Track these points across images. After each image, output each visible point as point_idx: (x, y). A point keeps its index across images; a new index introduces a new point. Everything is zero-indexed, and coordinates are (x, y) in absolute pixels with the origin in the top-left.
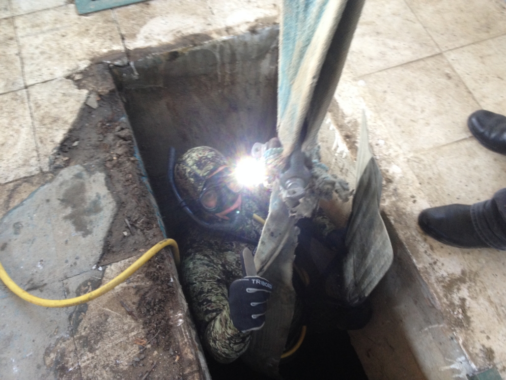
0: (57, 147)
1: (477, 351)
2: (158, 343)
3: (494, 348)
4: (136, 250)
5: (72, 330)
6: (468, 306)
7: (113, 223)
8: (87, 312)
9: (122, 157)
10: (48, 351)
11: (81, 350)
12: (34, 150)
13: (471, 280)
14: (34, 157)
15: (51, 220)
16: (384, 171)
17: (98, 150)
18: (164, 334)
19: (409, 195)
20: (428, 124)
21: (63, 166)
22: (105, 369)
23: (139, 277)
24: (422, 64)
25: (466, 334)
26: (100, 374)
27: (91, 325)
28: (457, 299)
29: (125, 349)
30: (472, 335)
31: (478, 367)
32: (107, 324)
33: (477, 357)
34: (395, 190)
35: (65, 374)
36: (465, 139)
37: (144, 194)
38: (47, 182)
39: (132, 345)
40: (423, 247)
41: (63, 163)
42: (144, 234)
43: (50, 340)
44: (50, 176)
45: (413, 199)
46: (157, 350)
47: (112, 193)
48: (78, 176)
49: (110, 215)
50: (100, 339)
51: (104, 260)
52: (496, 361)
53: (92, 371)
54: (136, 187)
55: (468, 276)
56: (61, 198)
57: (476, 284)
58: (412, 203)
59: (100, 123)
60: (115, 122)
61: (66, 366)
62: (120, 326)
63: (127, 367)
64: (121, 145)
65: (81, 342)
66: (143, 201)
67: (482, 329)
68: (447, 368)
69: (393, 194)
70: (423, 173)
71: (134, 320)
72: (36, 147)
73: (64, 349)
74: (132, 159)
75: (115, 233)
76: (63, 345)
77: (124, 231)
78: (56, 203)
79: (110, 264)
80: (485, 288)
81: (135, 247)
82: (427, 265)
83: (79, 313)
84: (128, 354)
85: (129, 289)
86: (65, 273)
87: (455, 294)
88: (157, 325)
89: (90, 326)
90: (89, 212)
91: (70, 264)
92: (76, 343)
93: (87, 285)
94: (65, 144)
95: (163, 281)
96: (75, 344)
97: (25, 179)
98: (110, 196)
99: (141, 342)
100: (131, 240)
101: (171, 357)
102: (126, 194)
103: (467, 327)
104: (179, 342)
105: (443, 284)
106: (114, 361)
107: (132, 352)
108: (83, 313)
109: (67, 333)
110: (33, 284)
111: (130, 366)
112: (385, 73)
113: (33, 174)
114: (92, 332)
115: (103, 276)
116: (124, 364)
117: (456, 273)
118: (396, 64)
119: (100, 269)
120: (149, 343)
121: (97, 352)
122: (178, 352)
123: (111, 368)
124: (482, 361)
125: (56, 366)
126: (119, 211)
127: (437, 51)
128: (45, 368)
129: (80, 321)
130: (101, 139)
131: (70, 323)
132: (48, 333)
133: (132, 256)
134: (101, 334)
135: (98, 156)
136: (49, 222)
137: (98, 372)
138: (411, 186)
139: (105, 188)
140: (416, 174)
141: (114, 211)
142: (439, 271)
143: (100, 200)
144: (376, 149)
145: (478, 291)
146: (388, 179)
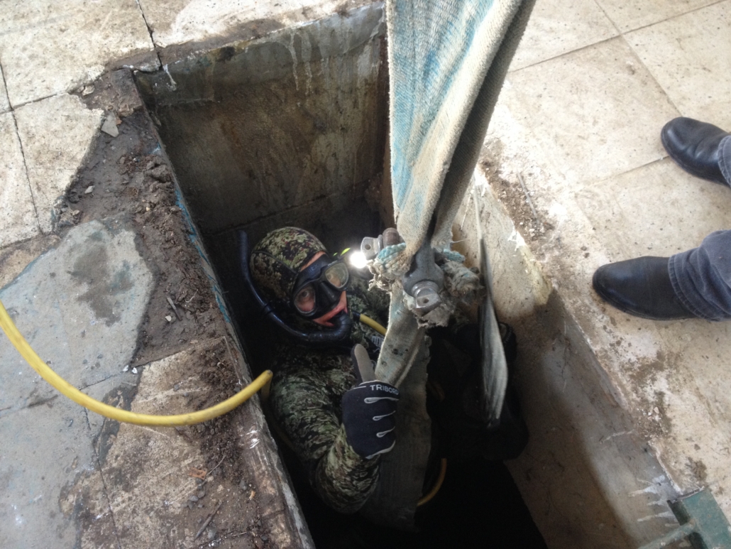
0: (62, 196)
1: (682, 467)
2: (223, 473)
3: (705, 462)
4: (185, 341)
5: (98, 460)
6: (667, 403)
7: (150, 303)
8: (119, 433)
9: (158, 206)
10: (65, 492)
11: (113, 488)
12: (29, 201)
13: (671, 367)
14: (29, 211)
15: (59, 302)
16: (542, 213)
17: (123, 198)
18: (231, 460)
19: (578, 246)
20: (603, 141)
21: (72, 223)
22: (149, 514)
23: (191, 381)
24: (592, 52)
25: (665, 443)
26: (141, 522)
27: (125, 452)
28: (652, 393)
29: (177, 485)
30: (674, 444)
31: (684, 489)
32: (148, 450)
33: (682, 476)
34: (558, 239)
35: (91, 523)
36: (658, 161)
37: (193, 260)
38: (49, 248)
39: (186, 479)
40: (601, 322)
41: (73, 219)
42: (196, 318)
43: (67, 476)
44: (54, 238)
45: (584, 253)
46: (222, 484)
47: (146, 260)
48: (95, 237)
49: (144, 292)
50: (139, 472)
51: (140, 358)
52: (709, 480)
53: (129, 517)
54: (182, 250)
55: (667, 360)
56: (72, 270)
57: (678, 371)
58: (583, 257)
59: (123, 158)
60: (145, 155)
61: (92, 512)
62: (167, 451)
63: (180, 510)
64: (155, 190)
65: (112, 477)
66: (192, 270)
67: (689, 435)
68: (640, 492)
69: (556, 246)
70: (599, 213)
71: (188, 442)
72: (32, 196)
73: (88, 488)
74: (173, 209)
75: (154, 319)
76: (86, 483)
77: (167, 315)
78: (64, 277)
79: (149, 363)
80: (691, 376)
81: (184, 337)
82: (607, 347)
83: (107, 436)
84: (181, 491)
85: (178, 398)
86: (84, 380)
87: (649, 387)
88: (220, 448)
89: (124, 454)
90: (114, 289)
91: (90, 366)
92: (105, 478)
93: (117, 395)
94: (74, 190)
95: (227, 385)
96: (103, 480)
97: (18, 245)
98: (144, 264)
99: (198, 474)
100: (178, 328)
101: (242, 493)
102: (166, 261)
103: (667, 434)
104: (253, 472)
105: (630, 373)
106: (161, 502)
107: (186, 489)
108: (112, 436)
109: (91, 466)
110: (37, 396)
111: (185, 508)
112: (538, 68)
113: (29, 237)
114: (127, 462)
115: (139, 382)
116: (176, 505)
117: (649, 356)
118: (554, 54)
119: (135, 371)
120: (211, 474)
121: (136, 491)
122: (253, 486)
123: (157, 512)
124: (689, 480)
125: (78, 513)
126: (157, 285)
127: (615, 33)
128: (62, 516)
129: (109, 447)
130: (125, 182)
131: (95, 451)
132: (63, 466)
133: (180, 351)
134: (141, 465)
135: (123, 207)
136: (56, 305)
137: (138, 518)
138: (581, 233)
139: (136, 254)
140: (588, 215)
141: (150, 286)
142: (625, 355)
143: (130, 271)
144: (529, 181)
145: (682, 381)
146: (547, 224)
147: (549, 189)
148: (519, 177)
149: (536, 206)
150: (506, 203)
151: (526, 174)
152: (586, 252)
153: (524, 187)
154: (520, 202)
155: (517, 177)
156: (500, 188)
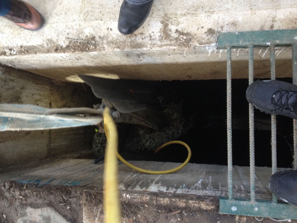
1: (207, 38)
2: (135, 213)
3: (209, 27)
4: (80, 205)
6: (181, 30)
7: (59, 213)
13: (168, 20)
16: (86, 38)
17: (13, 204)
18: (131, 208)
19: (106, 31)
23: (95, 210)
25: (195, 39)
28: (175, 34)
30: (197, 36)
31: (215, 42)
33: (210, 40)
34: (100, 37)
37: (49, 189)
40: (139, 39)
42: (72, 197)
45: (109, 30)
46: (138, 215)
47: (41, 207)
49: (54, 213)
52: (216, 30)
54: (43, 192)
55: (165, 21)
57: (171, 18)
58: (111, 31)
66: (53, 191)
67: (197, 28)
68: (209, 54)
69: (102, 40)
70: (96, 14)
75: (66, 213)
77: (67, 208)
80: (175, 14)
81: (78, 205)
82: (150, 42)
85: (100, 218)
87: (172, 34)
88: (125, 210)
98: (43, 209)
99: (131, 222)
100: (74, 206)
101: (144, 209)
102: (45, 199)
104: (138, 201)
105: (164, 38)
117: (161, 27)
120: (133, 217)
122: (143, 204)
124: (212, 38)
126: (54, 207)
130: (7, 201)
133: (83, 209)
135: (17, 206)
138: (101, 27)
139: (37, 210)
140: (95, 19)
141: (53, 210)
142: (156, 37)
143: (44, 215)
144: (71, 36)
145: (176, 19)
146: (92, 38)
147: (77, 30)
148: (67, 39)
149: (82, 39)
150: (76, 51)
151: (67, 36)
152: (110, 29)
153: (72, 40)
154: (78, 45)
155: (67, 40)
156: (69, 50)
